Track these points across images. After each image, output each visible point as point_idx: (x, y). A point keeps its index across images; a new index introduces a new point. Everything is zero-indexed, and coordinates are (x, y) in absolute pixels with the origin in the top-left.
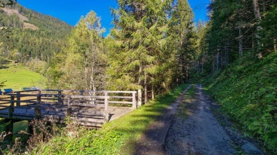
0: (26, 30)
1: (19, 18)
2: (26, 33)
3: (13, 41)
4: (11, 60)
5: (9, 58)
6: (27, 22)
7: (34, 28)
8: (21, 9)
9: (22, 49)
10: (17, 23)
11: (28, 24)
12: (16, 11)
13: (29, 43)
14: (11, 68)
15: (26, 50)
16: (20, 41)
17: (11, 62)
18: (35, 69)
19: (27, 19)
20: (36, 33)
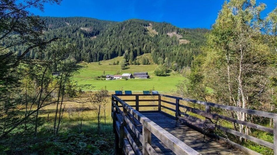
0: (181, 45)
1: (177, 37)
2: (181, 47)
3: (173, 56)
4: (172, 70)
5: (170, 68)
6: (182, 39)
7: (186, 42)
8: (178, 30)
9: (178, 60)
10: (175, 41)
11: (182, 40)
12: (175, 33)
13: (182, 55)
14: (172, 76)
15: (180, 61)
16: (177, 54)
17: (172, 71)
18: (186, 76)
19: (181, 37)
20: (187, 46)
